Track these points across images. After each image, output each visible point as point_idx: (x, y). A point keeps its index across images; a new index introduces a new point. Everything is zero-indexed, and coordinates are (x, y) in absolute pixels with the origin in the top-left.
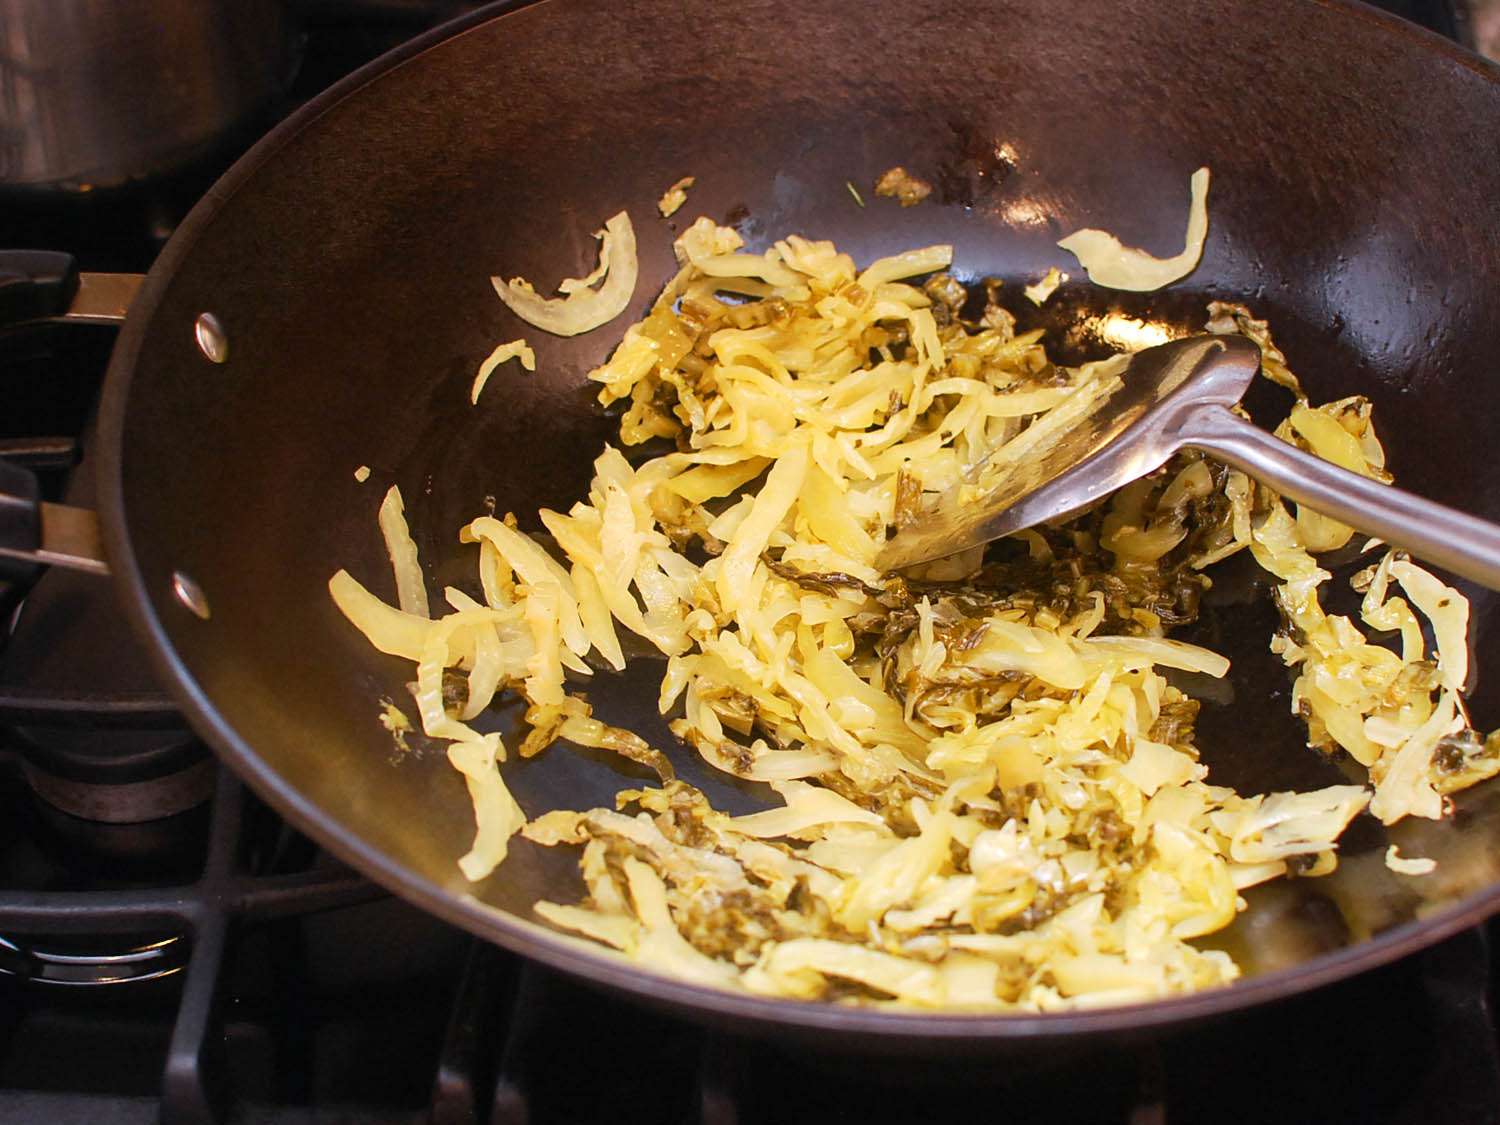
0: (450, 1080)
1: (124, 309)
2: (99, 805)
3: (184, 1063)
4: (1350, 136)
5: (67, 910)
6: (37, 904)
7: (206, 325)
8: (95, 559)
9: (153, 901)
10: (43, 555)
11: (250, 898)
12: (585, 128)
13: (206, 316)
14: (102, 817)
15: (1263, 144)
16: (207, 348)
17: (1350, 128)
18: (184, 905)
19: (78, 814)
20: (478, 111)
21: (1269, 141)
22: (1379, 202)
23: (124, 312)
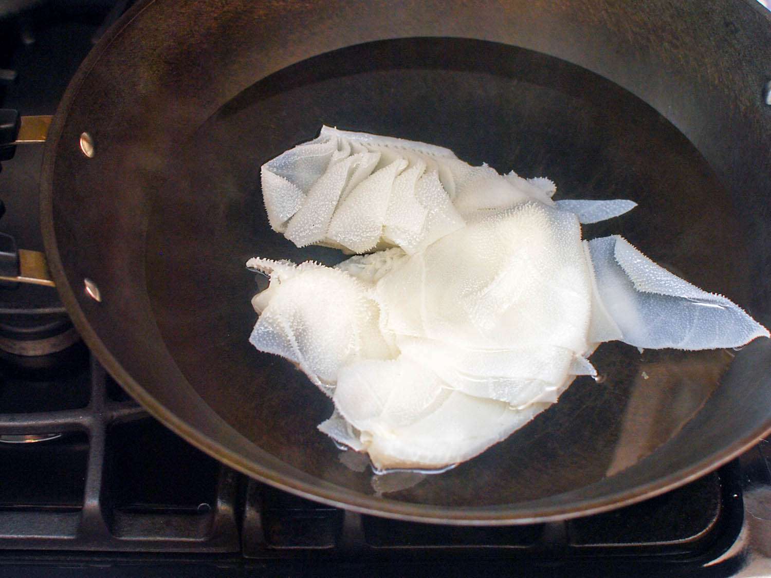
0: (223, 507)
1: (44, 136)
2: (24, 349)
3: (92, 503)
4: (648, 10)
5: (25, 423)
6: (10, 421)
7: (85, 139)
8: (47, 280)
9: (68, 417)
10: (20, 278)
11: (115, 414)
12: (261, 12)
13: (85, 134)
14: (25, 353)
15: (603, 12)
16: (85, 150)
17: (648, 7)
18: (84, 419)
19: (12, 352)
20: (209, 9)
21: (606, 10)
22: (662, 44)
23: (45, 138)
